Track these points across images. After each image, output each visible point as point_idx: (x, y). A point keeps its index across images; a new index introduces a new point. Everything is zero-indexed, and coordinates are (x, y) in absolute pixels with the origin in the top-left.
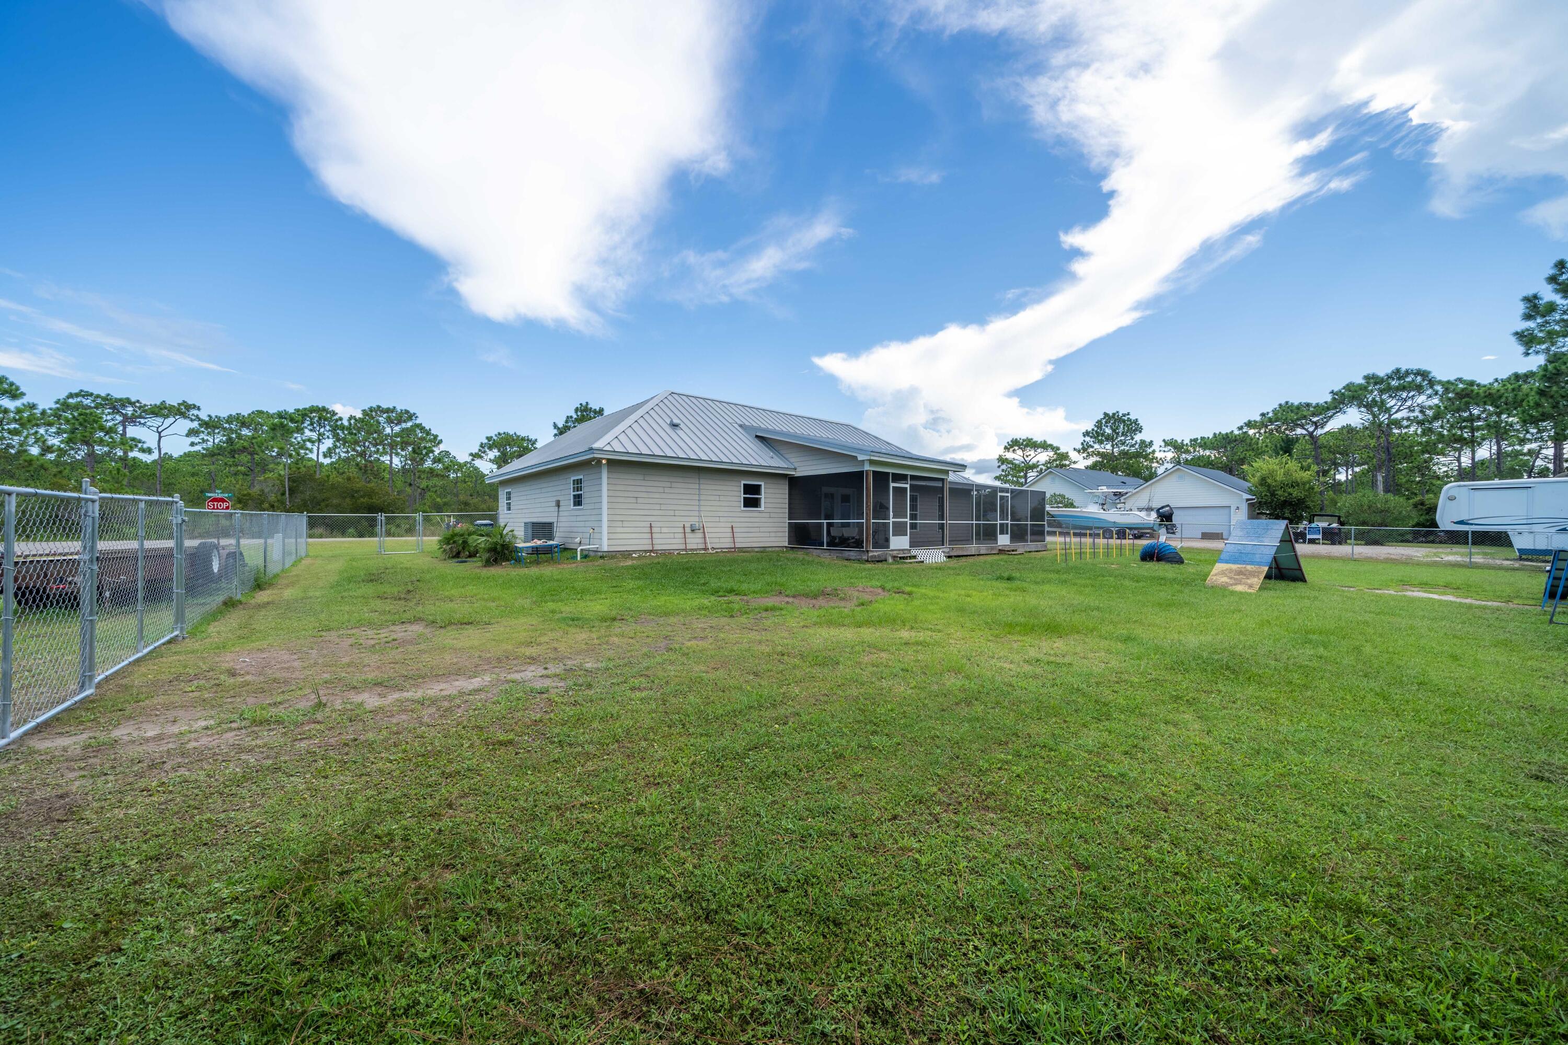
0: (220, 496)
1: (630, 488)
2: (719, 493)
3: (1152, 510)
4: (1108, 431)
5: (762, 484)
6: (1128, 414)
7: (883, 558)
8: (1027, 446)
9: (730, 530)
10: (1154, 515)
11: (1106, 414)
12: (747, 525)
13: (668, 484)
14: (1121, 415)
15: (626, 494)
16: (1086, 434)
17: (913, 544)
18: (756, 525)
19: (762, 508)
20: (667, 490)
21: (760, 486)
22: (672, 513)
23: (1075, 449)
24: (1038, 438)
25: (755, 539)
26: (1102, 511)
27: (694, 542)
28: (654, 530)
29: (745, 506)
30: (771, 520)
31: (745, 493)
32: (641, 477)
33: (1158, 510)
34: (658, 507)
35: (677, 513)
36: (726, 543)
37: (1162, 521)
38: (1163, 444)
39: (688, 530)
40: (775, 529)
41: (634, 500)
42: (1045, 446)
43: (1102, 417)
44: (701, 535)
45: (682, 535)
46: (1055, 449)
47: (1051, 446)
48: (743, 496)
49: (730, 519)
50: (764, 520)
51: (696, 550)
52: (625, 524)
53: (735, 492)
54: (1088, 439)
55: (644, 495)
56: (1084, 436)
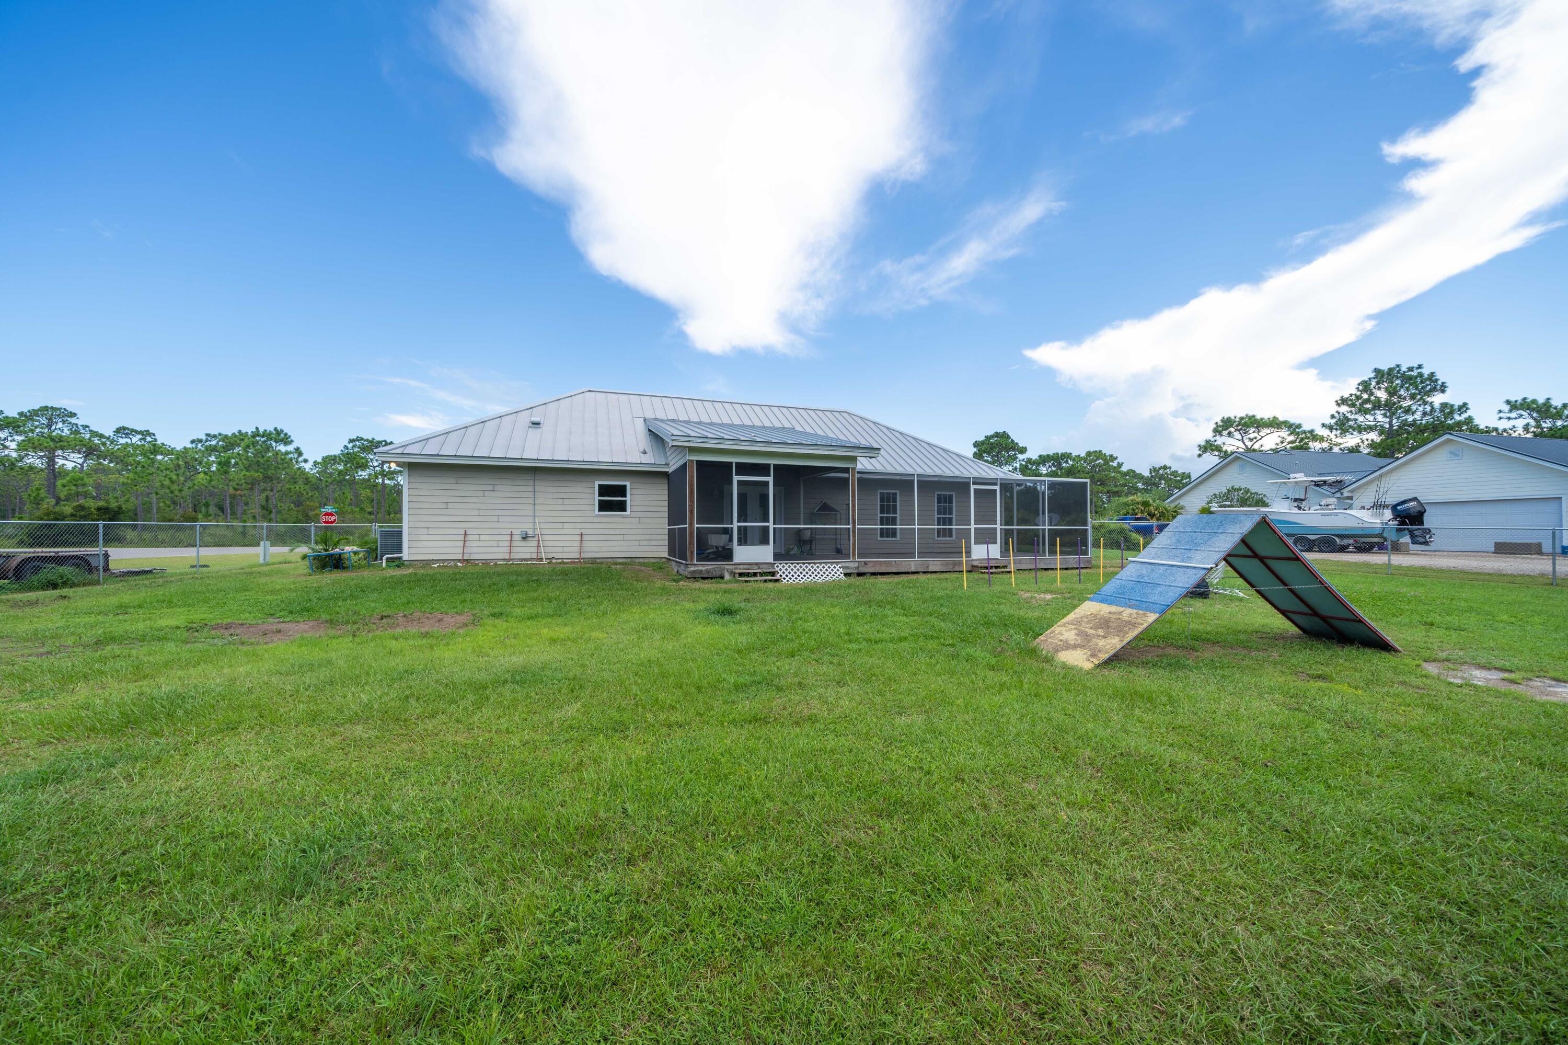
0: (330, 511)
1: (436, 493)
2: (562, 495)
3: (1385, 506)
4: (1382, 395)
5: (628, 484)
6: (1420, 367)
7: (718, 574)
8: (1247, 425)
9: (578, 538)
10: (1388, 514)
11: (1377, 371)
12: (606, 532)
13: (491, 488)
14: (1404, 369)
15: (433, 499)
16: (1343, 401)
17: (778, 557)
18: (617, 532)
19: (628, 513)
20: (487, 494)
21: (625, 486)
22: (495, 519)
23: (1323, 425)
24: (1263, 414)
25: (616, 549)
26: (1296, 511)
27: (525, 551)
28: (469, 538)
29: (600, 510)
30: (640, 526)
31: (600, 495)
32: (453, 481)
33: (1394, 508)
34: (476, 512)
35: (501, 519)
36: (571, 552)
37: (1402, 523)
38: (1506, 408)
39: (517, 537)
40: (647, 537)
41: (444, 506)
42: (1274, 424)
43: (1373, 375)
44: (535, 544)
45: (508, 544)
46: (1293, 428)
47: (1285, 422)
48: (597, 498)
49: (579, 526)
50: (633, 526)
51: (525, 560)
52: (431, 531)
53: (589, 495)
54: (1344, 409)
55: (457, 499)
56: (1338, 405)
